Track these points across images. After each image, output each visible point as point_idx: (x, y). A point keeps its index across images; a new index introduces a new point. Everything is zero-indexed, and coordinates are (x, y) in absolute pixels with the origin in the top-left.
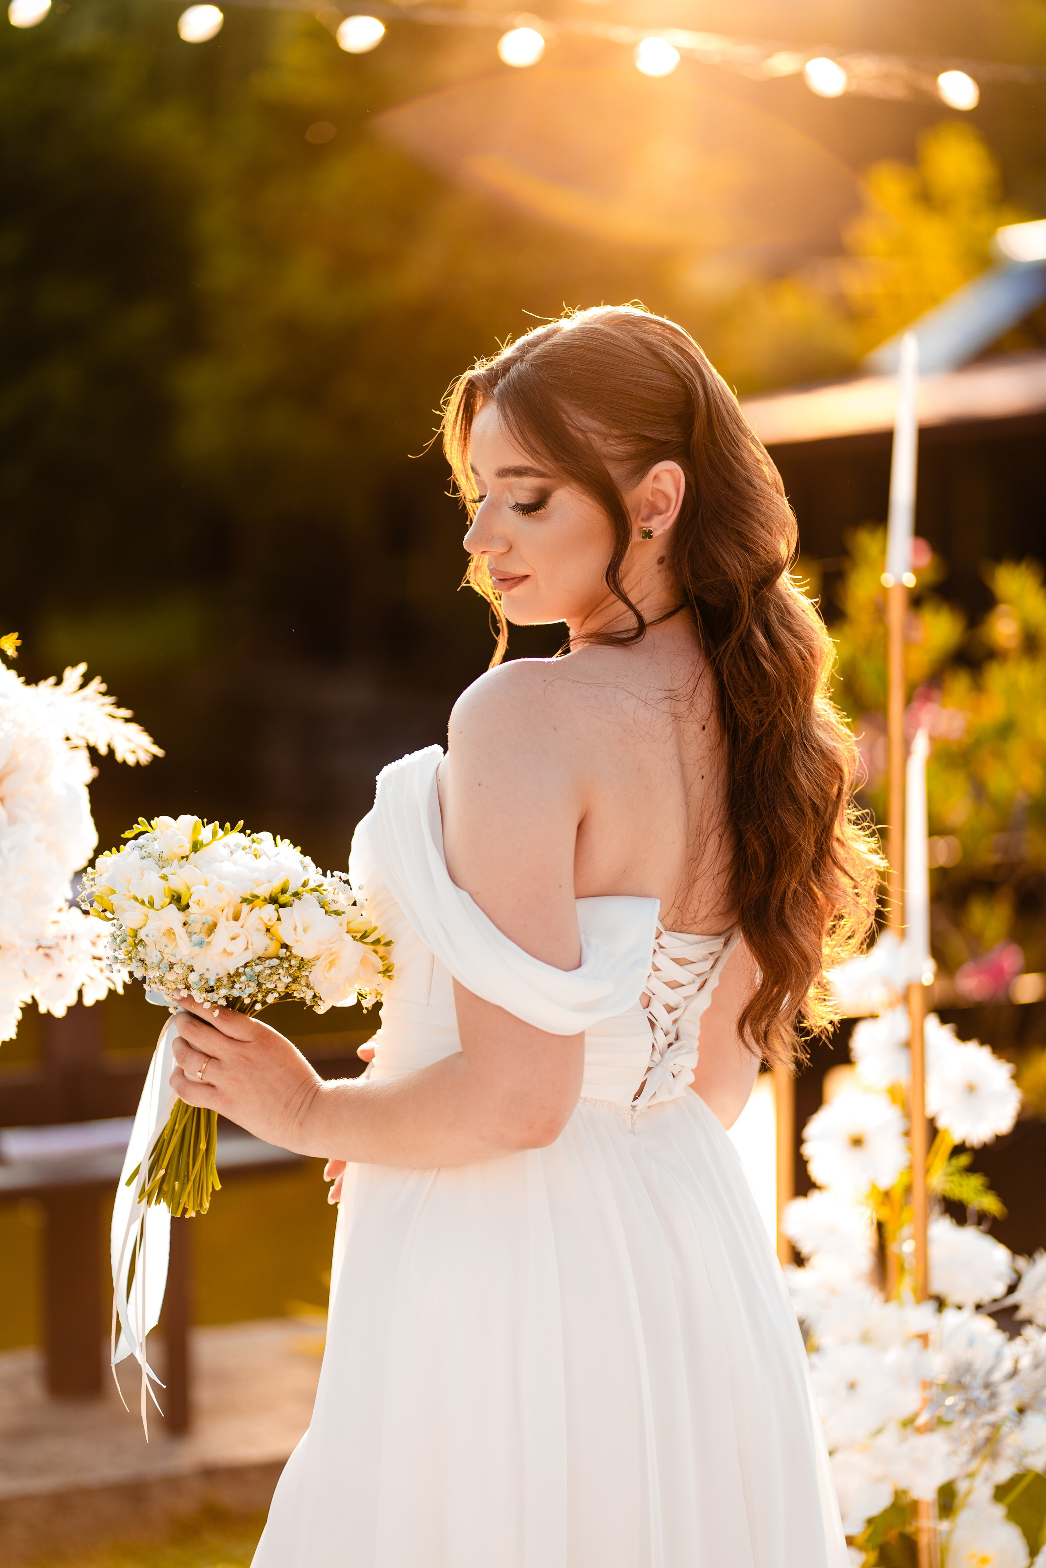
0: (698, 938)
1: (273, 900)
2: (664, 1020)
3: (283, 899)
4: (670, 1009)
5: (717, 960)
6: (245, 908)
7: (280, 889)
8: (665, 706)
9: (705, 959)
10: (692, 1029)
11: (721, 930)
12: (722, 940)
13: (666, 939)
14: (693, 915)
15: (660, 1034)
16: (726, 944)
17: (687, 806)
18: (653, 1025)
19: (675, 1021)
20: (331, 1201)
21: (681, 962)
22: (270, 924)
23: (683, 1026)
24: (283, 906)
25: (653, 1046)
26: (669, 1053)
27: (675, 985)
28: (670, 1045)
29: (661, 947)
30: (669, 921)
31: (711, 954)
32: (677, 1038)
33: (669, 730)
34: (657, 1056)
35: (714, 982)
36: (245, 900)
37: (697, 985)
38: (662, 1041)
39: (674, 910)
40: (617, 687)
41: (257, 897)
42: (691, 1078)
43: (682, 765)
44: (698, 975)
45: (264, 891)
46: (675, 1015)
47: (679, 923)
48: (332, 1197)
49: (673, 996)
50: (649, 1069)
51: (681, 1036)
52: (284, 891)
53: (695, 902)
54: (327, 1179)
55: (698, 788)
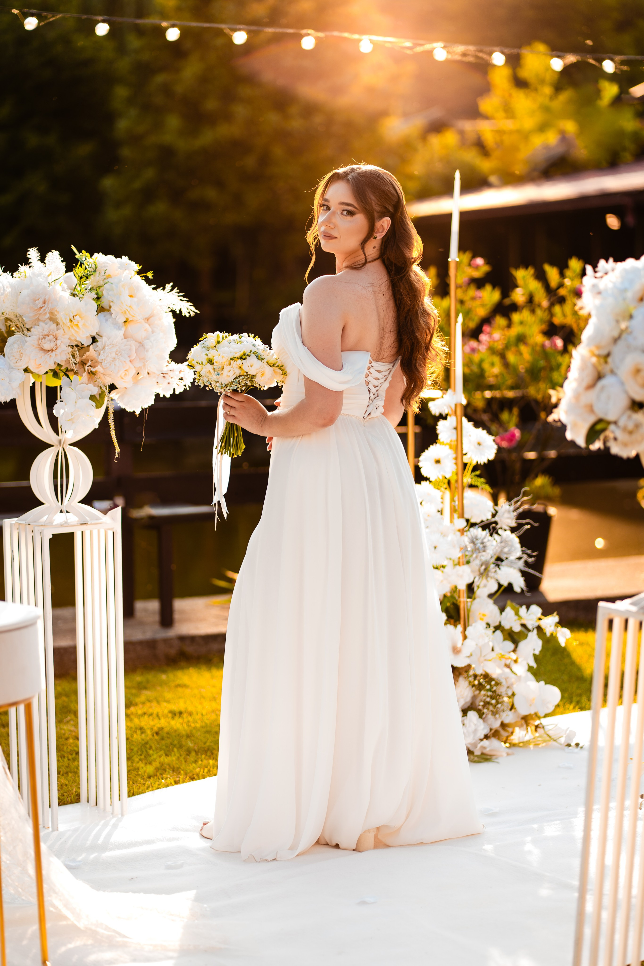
0: (384, 364)
1: (241, 358)
2: (373, 390)
3: (244, 357)
4: (375, 387)
5: (390, 371)
6: (232, 362)
7: (243, 354)
8: (371, 289)
9: (387, 371)
10: (382, 393)
11: (391, 361)
12: (392, 365)
13: (374, 364)
14: (382, 356)
15: (372, 394)
16: (393, 366)
17: (379, 320)
18: (369, 391)
19: (377, 391)
20: (268, 450)
21: (379, 371)
22: (240, 366)
23: (380, 392)
24: (244, 359)
25: (369, 398)
26: (375, 401)
27: (376, 379)
28: (375, 398)
29: (372, 366)
30: (375, 358)
31: (389, 369)
32: (378, 396)
33: (372, 296)
34: (371, 401)
35: (390, 379)
36: (231, 359)
37: (384, 379)
38: (372, 397)
39: (376, 354)
40: (356, 283)
41: (235, 358)
42: (382, 410)
43: (377, 307)
44: (384, 376)
45: (238, 355)
46: (377, 388)
47: (378, 358)
48: (268, 448)
49: (376, 383)
50: (368, 405)
51: (379, 395)
52: (244, 355)
53: (383, 352)
54: (267, 442)
55: (382, 314)
